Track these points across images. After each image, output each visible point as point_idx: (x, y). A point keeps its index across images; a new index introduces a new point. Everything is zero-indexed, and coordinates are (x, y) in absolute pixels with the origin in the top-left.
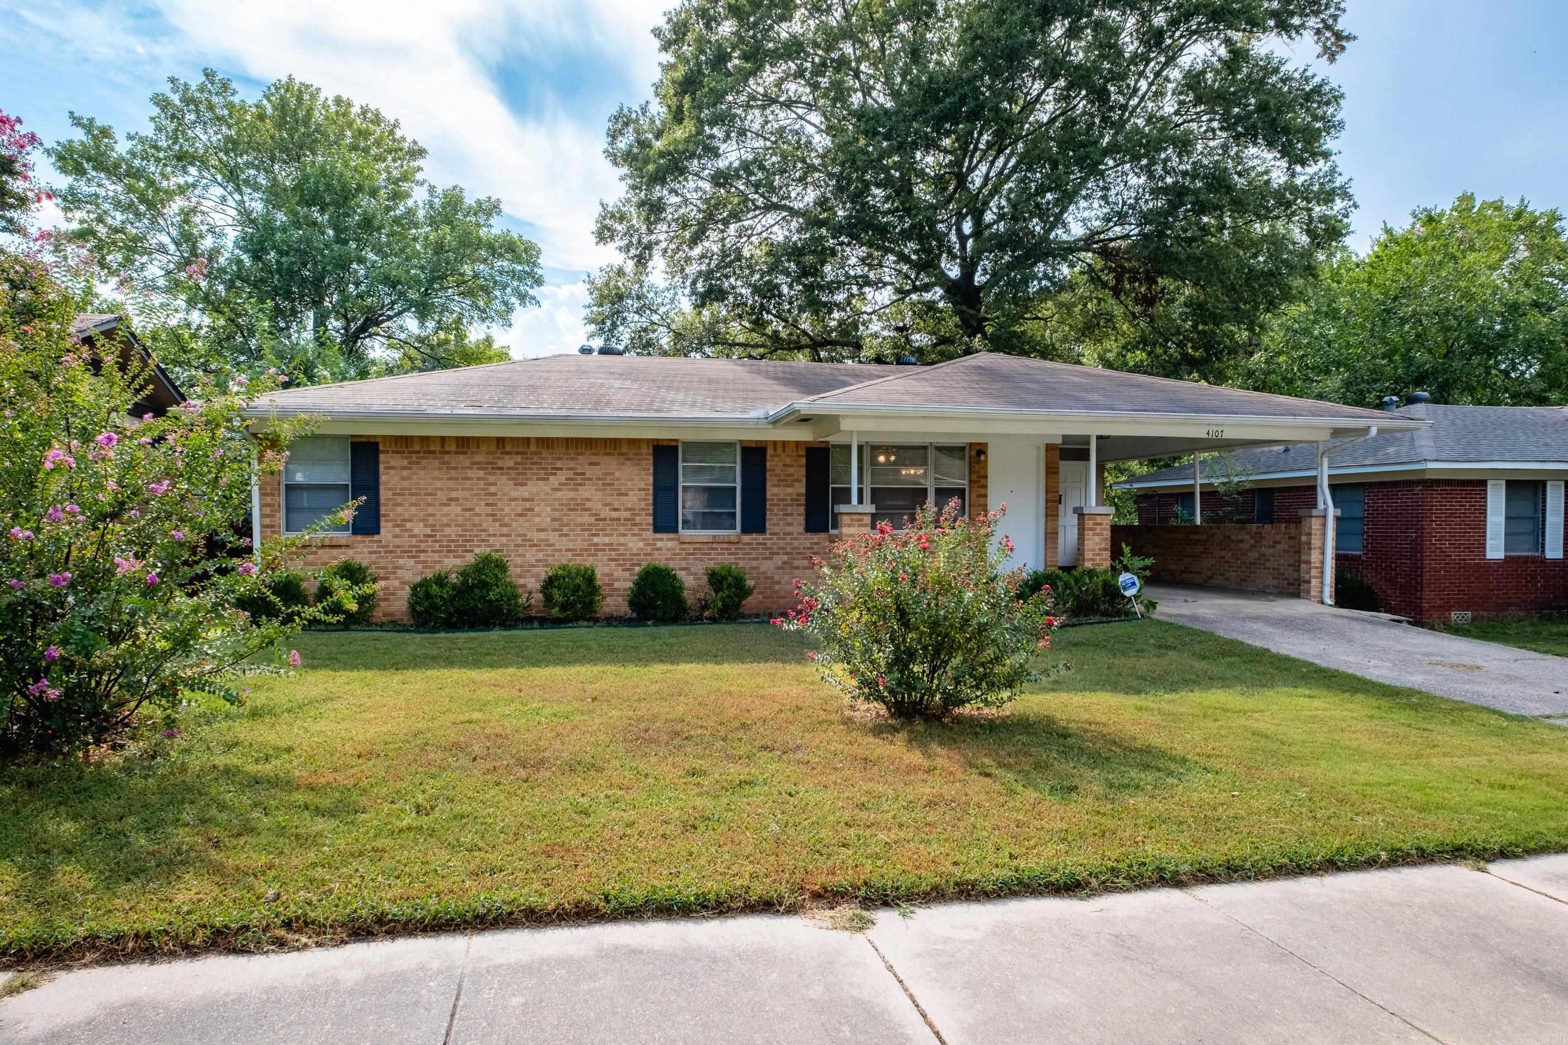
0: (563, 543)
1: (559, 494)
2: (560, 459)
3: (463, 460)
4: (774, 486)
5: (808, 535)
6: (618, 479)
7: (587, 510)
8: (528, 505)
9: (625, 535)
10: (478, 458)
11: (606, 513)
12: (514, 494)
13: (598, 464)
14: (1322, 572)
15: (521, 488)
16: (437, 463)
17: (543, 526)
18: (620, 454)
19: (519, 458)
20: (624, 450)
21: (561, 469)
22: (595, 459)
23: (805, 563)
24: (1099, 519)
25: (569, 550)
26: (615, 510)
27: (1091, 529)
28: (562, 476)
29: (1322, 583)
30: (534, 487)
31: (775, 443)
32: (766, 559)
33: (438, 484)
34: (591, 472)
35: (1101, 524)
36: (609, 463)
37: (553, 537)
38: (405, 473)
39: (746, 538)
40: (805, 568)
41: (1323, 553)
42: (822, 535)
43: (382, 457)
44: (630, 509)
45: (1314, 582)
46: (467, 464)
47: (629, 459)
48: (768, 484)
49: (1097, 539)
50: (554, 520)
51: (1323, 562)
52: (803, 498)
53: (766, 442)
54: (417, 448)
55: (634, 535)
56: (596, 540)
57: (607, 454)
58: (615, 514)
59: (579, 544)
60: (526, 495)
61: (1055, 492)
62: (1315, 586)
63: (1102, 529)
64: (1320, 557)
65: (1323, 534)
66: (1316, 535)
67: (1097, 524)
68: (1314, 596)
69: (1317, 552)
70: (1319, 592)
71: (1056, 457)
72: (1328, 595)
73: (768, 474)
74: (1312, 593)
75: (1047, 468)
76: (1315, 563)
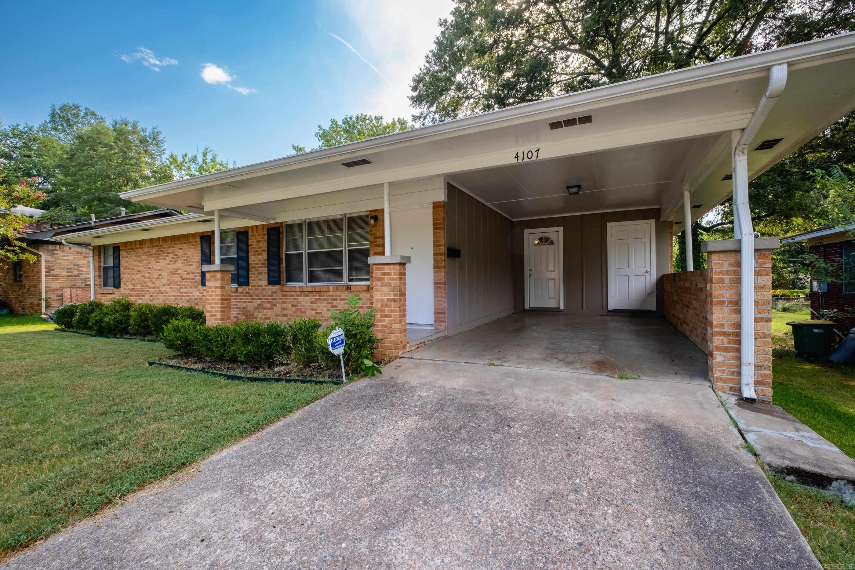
0: (171, 292)
1: (170, 266)
2: (169, 247)
3: (140, 252)
4: (253, 255)
5: (270, 287)
6: (189, 257)
7: (178, 274)
8: (160, 272)
9: (191, 288)
10: (146, 250)
11: (186, 276)
12: (156, 267)
13: (182, 249)
14: (739, 342)
15: (158, 264)
16: (134, 254)
17: (165, 283)
18: (190, 242)
19: (156, 249)
20: (191, 240)
21: (169, 253)
22: (181, 246)
23: (269, 305)
24: (386, 269)
25: (173, 296)
26: (188, 274)
27: (379, 279)
28: (171, 256)
29: (739, 359)
30: (163, 263)
31: (252, 227)
32: (250, 302)
33: (135, 264)
34: (180, 253)
35: (389, 274)
36: (186, 248)
37: (168, 289)
38: (126, 259)
39: (240, 289)
40: (269, 309)
41: (739, 311)
42: (278, 287)
43: (121, 252)
44: (193, 273)
45: (719, 357)
46: (142, 253)
47: (192, 245)
48: (250, 254)
49: (385, 289)
50: (168, 280)
51: (739, 326)
52: (266, 262)
53: (248, 227)
54: (129, 247)
55: (195, 287)
56: (182, 290)
57: (185, 243)
58: (188, 276)
59: (177, 293)
60: (159, 268)
61: (440, 246)
62: (722, 364)
63: (391, 279)
64: (734, 317)
65: (738, 280)
66: (722, 281)
67: (385, 274)
68: (722, 380)
69: (726, 309)
70: (732, 374)
71: (441, 214)
72: (752, 381)
73: (250, 247)
74: (717, 374)
75: (434, 224)
76: (722, 326)
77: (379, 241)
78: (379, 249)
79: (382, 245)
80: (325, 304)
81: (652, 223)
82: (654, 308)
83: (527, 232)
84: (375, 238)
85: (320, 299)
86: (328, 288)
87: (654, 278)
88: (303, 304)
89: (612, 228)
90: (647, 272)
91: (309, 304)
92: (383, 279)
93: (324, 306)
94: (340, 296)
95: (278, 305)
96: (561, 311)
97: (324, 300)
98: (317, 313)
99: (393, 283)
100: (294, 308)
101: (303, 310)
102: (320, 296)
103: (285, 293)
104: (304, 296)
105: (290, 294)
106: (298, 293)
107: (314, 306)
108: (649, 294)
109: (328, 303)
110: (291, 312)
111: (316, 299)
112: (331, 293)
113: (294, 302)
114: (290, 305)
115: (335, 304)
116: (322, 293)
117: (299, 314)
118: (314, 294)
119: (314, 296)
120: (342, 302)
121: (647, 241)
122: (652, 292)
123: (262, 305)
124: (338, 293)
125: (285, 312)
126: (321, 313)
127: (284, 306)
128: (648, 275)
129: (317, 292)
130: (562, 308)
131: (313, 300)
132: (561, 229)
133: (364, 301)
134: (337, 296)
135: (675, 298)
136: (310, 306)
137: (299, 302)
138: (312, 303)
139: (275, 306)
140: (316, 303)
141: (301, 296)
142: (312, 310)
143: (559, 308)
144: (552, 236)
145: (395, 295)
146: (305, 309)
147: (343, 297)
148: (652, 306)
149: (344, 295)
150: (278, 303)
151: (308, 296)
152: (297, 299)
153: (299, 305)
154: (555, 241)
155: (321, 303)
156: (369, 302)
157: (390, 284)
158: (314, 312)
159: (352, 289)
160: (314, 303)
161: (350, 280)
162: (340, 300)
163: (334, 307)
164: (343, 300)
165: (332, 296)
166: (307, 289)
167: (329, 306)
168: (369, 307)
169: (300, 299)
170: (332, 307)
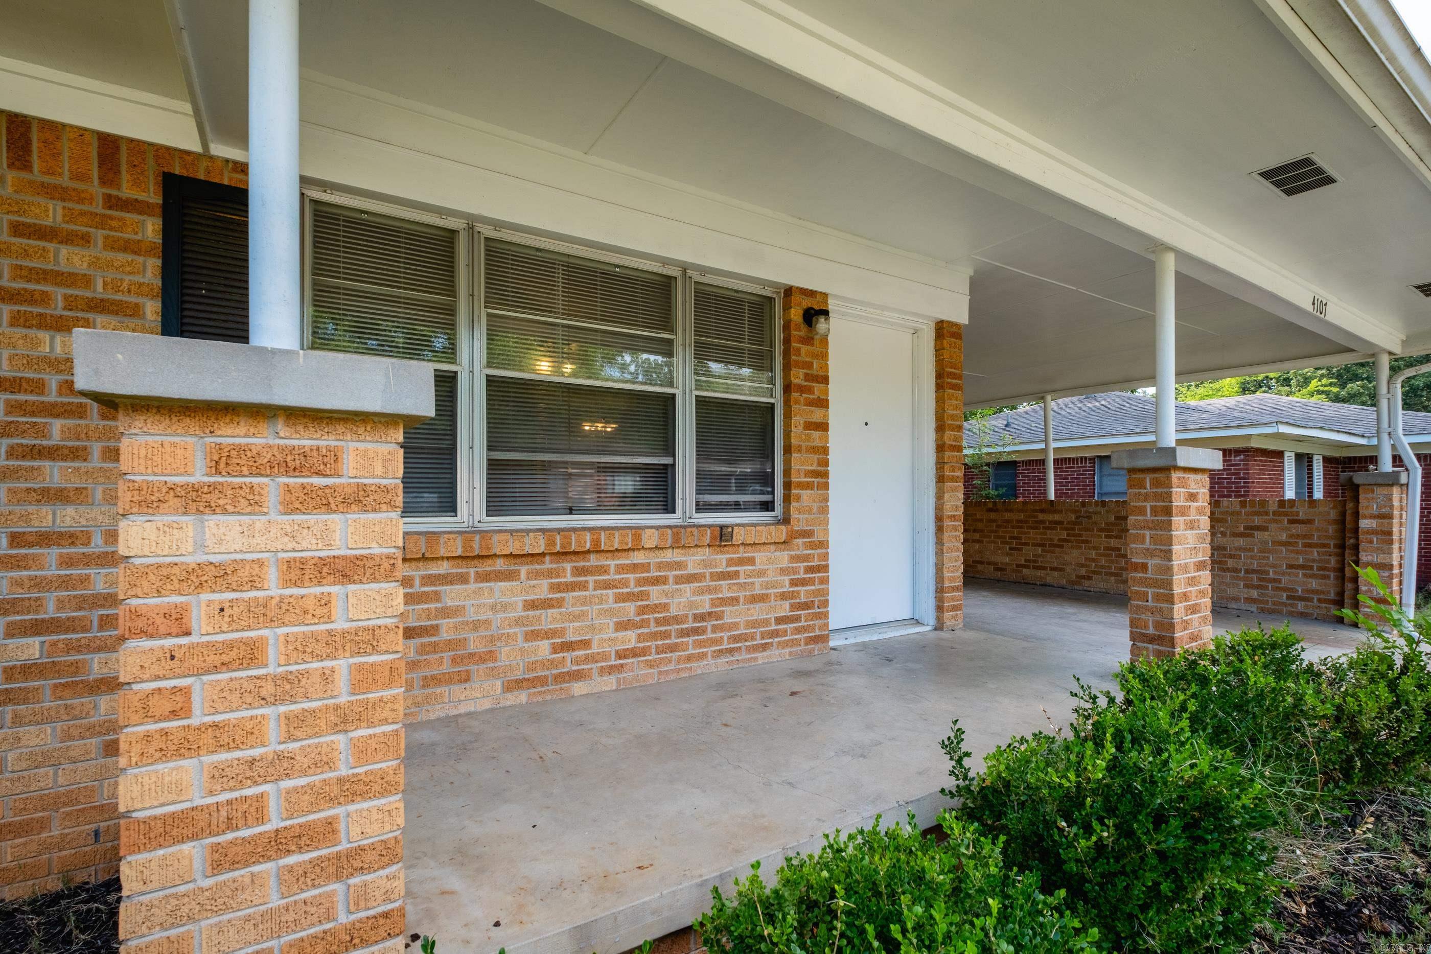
77: (818, 390)
78: (817, 415)
79: (823, 403)
80: (611, 604)
85: (583, 586)
86: (637, 537)
88: (472, 615)
91: (519, 612)
93: (602, 613)
94: (679, 565)
97: (607, 585)
98: (568, 646)
101: (473, 646)
102: (578, 571)
106: (443, 568)
107: (548, 619)
109: (629, 597)
111: (555, 588)
112: (638, 558)
115: (654, 600)
116: (593, 560)
117: (446, 667)
118: (548, 564)
119: (550, 574)
120: (687, 588)
123: (76, 667)
124: (669, 556)
126: (586, 644)
129: (563, 555)
131: (542, 589)
133: (771, 577)
134: (669, 566)
136: (518, 622)
137: (446, 612)
138: (532, 605)
140: (560, 603)
141: (463, 579)
142: (533, 636)
146: (491, 640)
147: (691, 570)
151: (510, 575)
152: (437, 597)
153: (445, 624)
155: (585, 601)
156: (786, 579)
158: (544, 647)
159: (739, 536)
160: (546, 604)
161: (701, 507)
162: (679, 580)
163: (655, 608)
164: (690, 579)
165: (645, 567)
166: (514, 547)
167: (630, 608)
168: (783, 596)
169: (452, 595)
170: (642, 610)
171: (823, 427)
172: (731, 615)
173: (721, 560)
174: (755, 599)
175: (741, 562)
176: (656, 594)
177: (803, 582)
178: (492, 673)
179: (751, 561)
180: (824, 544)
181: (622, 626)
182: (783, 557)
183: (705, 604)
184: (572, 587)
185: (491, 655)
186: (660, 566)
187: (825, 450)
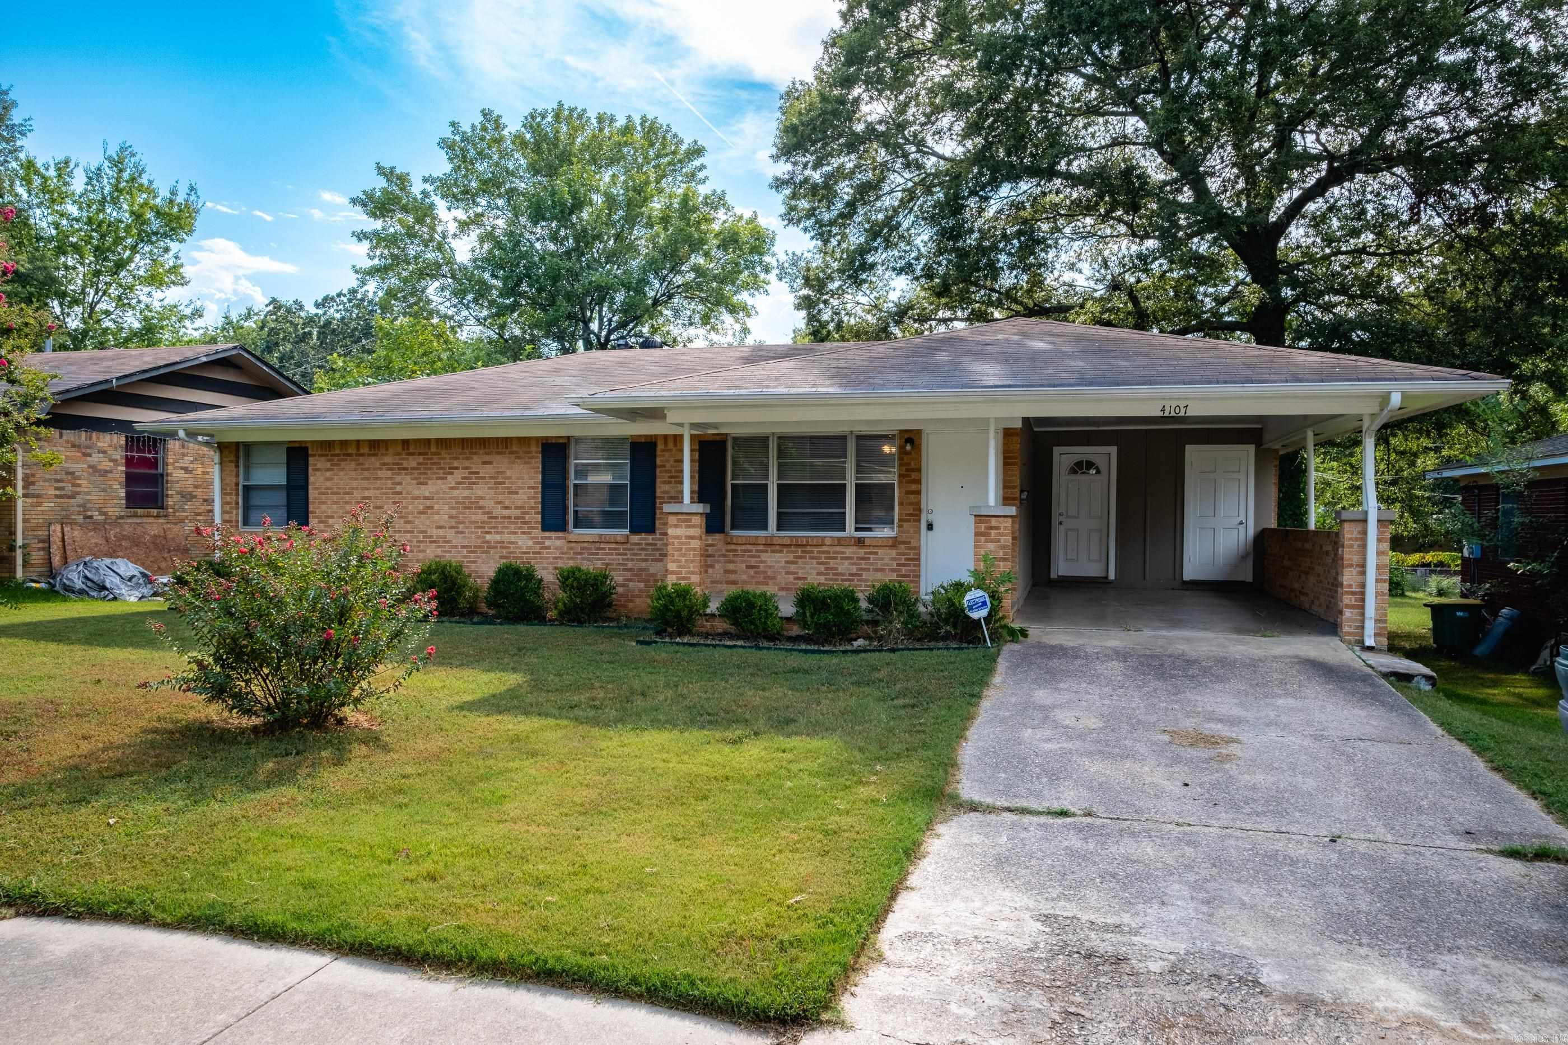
0: (458, 540)
1: (456, 493)
2: (456, 458)
3: (374, 462)
4: (665, 482)
6: (510, 478)
7: (480, 508)
8: (428, 503)
9: (515, 533)
10: (388, 459)
11: (498, 511)
12: (416, 493)
13: (490, 463)
14: (1363, 600)
15: (423, 487)
16: (353, 465)
17: (442, 523)
18: (511, 453)
19: (421, 459)
20: (515, 448)
21: (457, 468)
22: (487, 458)
24: (994, 522)
25: (463, 547)
26: (507, 508)
28: (458, 475)
29: (1363, 614)
30: (434, 486)
31: (666, 437)
32: (656, 560)
33: (354, 484)
34: (487, 470)
35: (997, 528)
36: (501, 462)
37: (450, 534)
38: (328, 474)
39: (635, 538)
41: (1363, 573)
43: (311, 460)
44: (520, 508)
45: (1348, 613)
46: (378, 465)
47: (519, 458)
48: (658, 481)
49: (989, 546)
50: (451, 517)
51: (1363, 586)
53: (656, 436)
54: (337, 451)
55: (524, 533)
56: (488, 537)
57: (499, 453)
58: (506, 513)
59: (474, 541)
60: (427, 494)
61: (1014, 487)
62: (1349, 620)
63: (1000, 534)
64: (1360, 578)
65: (1364, 546)
66: (1352, 546)
67: (991, 528)
68: (1349, 634)
69: (1355, 571)
70: (1357, 628)
71: (1016, 445)
72: (1372, 633)
73: (658, 470)
74: (1346, 629)
75: (1005, 458)
76: (1350, 586)
77: (914, 475)
78: (914, 487)
79: (918, 482)
80: (815, 565)
81: (1251, 448)
82: (1249, 578)
83: (1057, 450)
84: (907, 470)
85: (804, 558)
86: (823, 540)
87: (1251, 532)
88: (769, 563)
89: (1193, 453)
90: (1241, 523)
91: (783, 564)
92: (989, 534)
93: (812, 568)
94: (843, 553)
95: (717, 566)
96: (1111, 582)
97: (813, 558)
98: (799, 578)
99: (1002, 538)
100: (752, 572)
101: (769, 574)
102: (803, 552)
103: (733, 547)
104: (773, 551)
105: (744, 547)
106: (761, 548)
107: (792, 568)
108: (1244, 558)
109: (820, 563)
110: (744, 577)
111: (796, 557)
112: (825, 549)
113: (753, 561)
114: (744, 566)
116: (809, 548)
117: (761, 579)
118: (793, 549)
119: (793, 552)
120: (846, 562)
121: (1242, 477)
122: (1247, 554)
124: (838, 549)
125: (733, 577)
126: (806, 579)
127: (731, 566)
128: (1242, 528)
129: (796, 545)
130: (1112, 576)
131: (791, 558)
132: (1113, 450)
133: (886, 561)
134: (838, 552)
135: (1287, 563)
136: (784, 568)
137: (761, 562)
138: (787, 562)
139: (712, 566)
140: (797, 563)
141: (765, 552)
142: (787, 573)
143: (1106, 578)
144: (1100, 461)
145: (1005, 553)
146: (774, 573)
147: (848, 555)
148: (1247, 575)
149: (849, 551)
150: (718, 562)
151: (781, 552)
152: (759, 557)
153: (762, 565)
154: (1103, 468)
155: (806, 563)
156: (895, 563)
157: (999, 541)
158: (791, 577)
159: (867, 542)
160: (792, 563)
161: (857, 529)
162: (842, 558)
163: (832, 569)
164: (847, 558)
165: (828, 552)
166: (780, 542)
167: (822, 568)
168: (893, 570)
169: (764, 556)
170: (827, 569)
171: (918, 493)
172: (865, 575)
173: (862, 552)
174: (877, 570)
175: (871, 553)
176: (832, 563)
177: (904, 565)
178: (775, 584)
179: (876, 553)
180: (918, 548)
181: (818, 574)
182: (893, 553)
183: (854, 569)
184: (800, 557)
185: (774, 578)
186: (835, 552)
187: (919, 503)
